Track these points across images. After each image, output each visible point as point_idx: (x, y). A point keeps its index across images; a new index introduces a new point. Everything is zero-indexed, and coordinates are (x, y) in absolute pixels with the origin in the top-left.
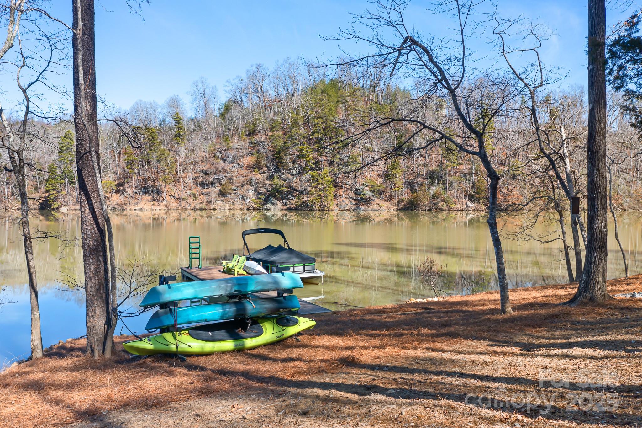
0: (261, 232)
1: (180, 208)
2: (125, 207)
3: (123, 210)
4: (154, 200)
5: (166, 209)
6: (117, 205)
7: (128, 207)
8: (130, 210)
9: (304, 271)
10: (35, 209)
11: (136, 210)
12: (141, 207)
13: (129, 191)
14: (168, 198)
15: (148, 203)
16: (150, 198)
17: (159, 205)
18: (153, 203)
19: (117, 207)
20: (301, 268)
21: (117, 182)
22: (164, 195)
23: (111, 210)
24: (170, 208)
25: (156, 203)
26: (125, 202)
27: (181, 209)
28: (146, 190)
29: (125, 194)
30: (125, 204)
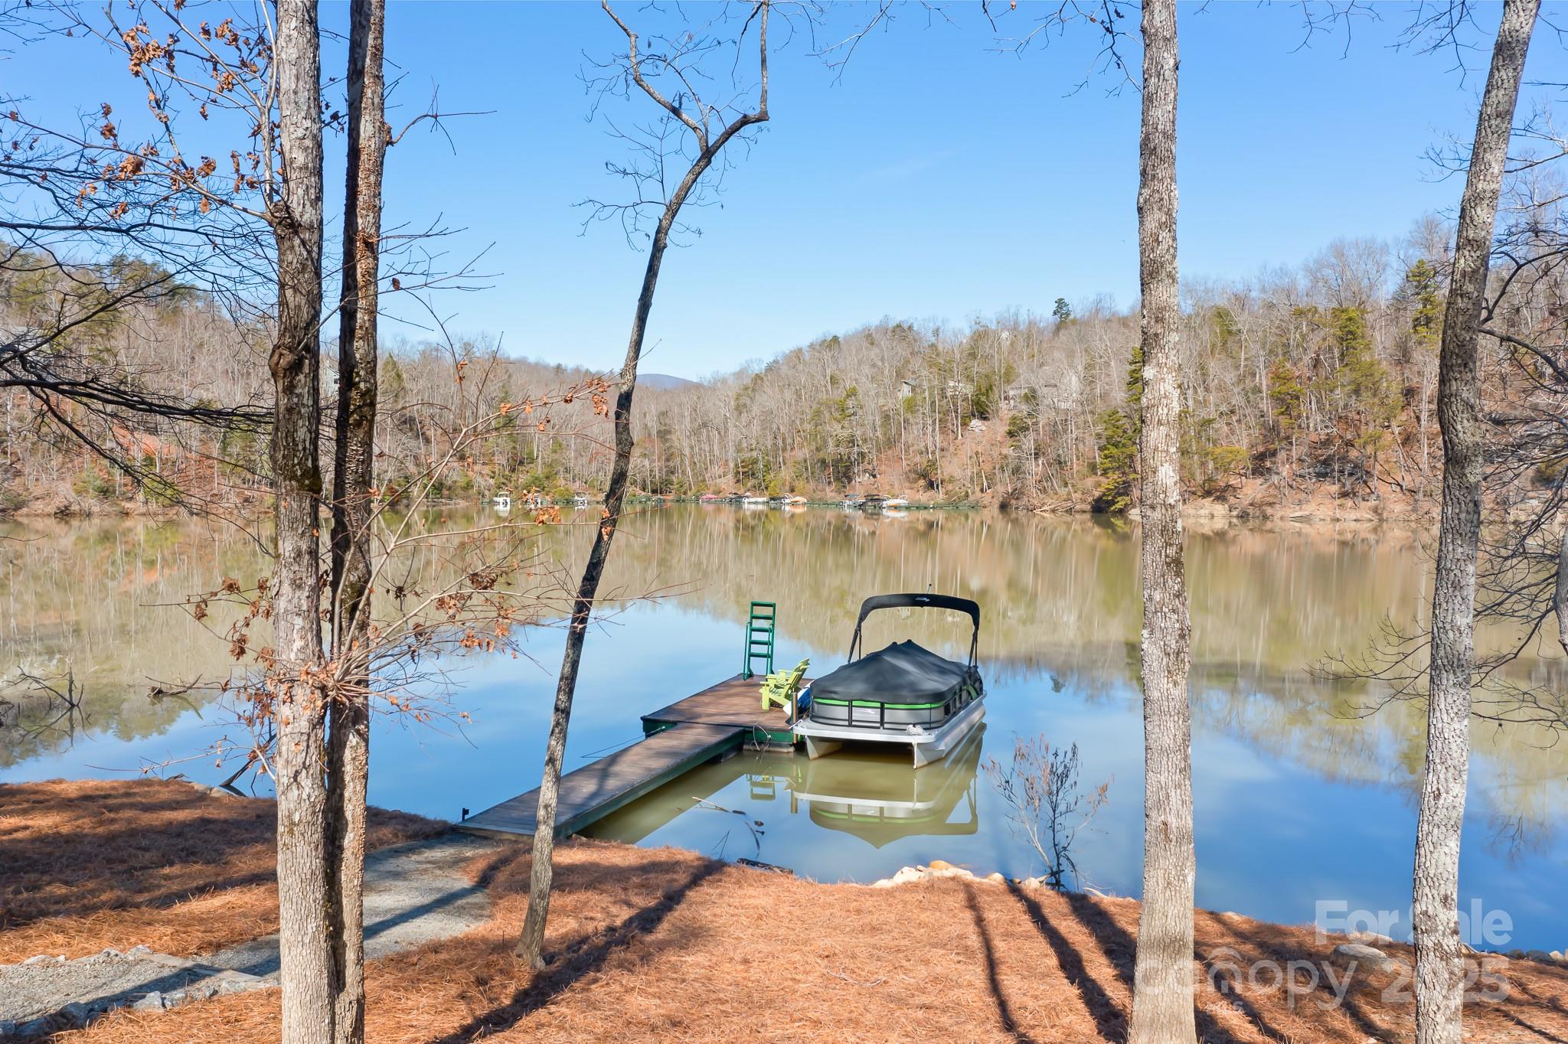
0: (922, 604)
1: (1413, 517)
2: (1269, 511)
3: (1265, 517)
4: (1344, 495)
5: (1375, 518)
6: (1251, 505)
7: (1277, 512)
8: (1282, 518)
9: (882, 722)
10: (1084, 512)
11: (1296, 519)
12: (1307, 513)
13: (1285, 471)
14: (1383, 489)
15: (1327, 501)
16: (1335, 488)
17: (1356, 507)
18: (1338, 502)
19: (1251, 510)
20: (873, 715)
21: (1261, 449)
22: (1374, 483)
23: (1238, 517)
24: (1385, 515)
25: (1349, 503)
26: (1271, 500)
27: (1417, 521)
28: (1324, 469)
29: (1275, 479)
30: (1271, 504)
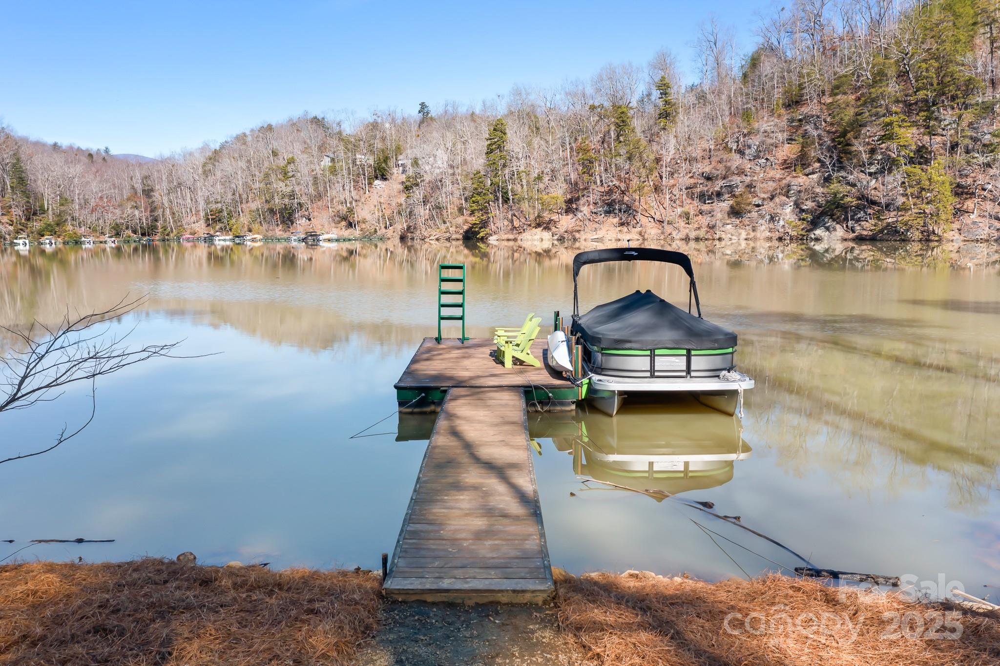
0: (630, 258)
1: (662, 237)
2: (577, 235)
3: (575, 240)
4: (622, 224)
5: (641, 238)
6: (566, 232)
7: (582, 236)
8: (585, 240)
9: (688, 370)
10: (458, 240)
11: (593, 240)
12: (600, 236)
13: (585, 210)
14: (644, 220)
15: (612, 228)
16: (616, 220)
17: (629, 232)
18: (619, 229)
19: (566, 235)
20: (681, 363)
21: (569, 197)
22: (639, 217)
23: (558, 240)
24: (646, 237)
25: (625, 229)
26: (578, 228)
27: (665, 239)
28: (610, 208)
29: (579, 215)
30: (579, 231)
